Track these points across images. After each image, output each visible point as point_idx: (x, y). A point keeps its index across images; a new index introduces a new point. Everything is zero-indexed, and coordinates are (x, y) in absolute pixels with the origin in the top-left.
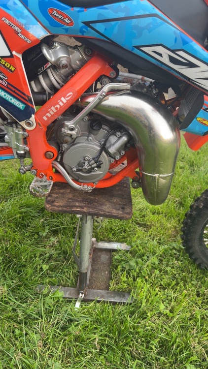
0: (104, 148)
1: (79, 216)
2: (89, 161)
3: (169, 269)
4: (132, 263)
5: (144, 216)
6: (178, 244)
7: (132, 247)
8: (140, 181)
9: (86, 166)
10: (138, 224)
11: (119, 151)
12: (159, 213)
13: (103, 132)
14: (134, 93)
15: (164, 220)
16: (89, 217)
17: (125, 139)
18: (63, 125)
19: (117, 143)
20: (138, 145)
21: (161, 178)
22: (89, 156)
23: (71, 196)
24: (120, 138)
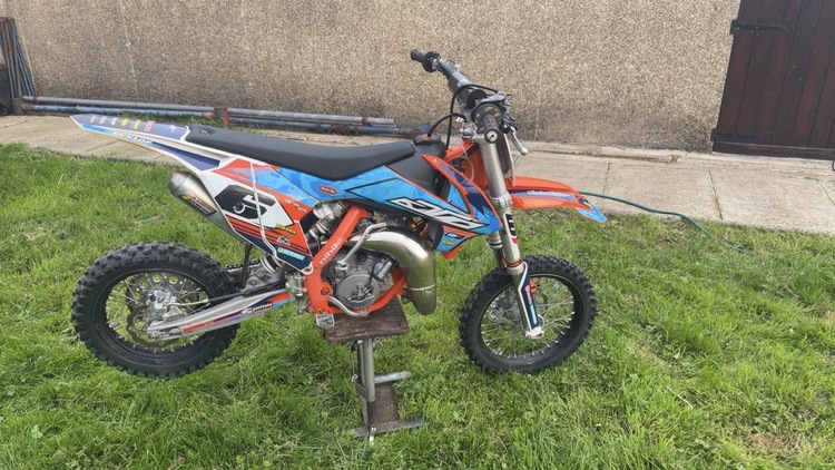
0: (373, 275)
1: (359, 342)
2: (362, 289)
3: (457, 383)
4: (418, 386)
5: (419, 335)
6: (464, 357)
7: (413, 372)
8: (409, 296)
9: (360, 294)
10: (413, 346)
11: (386, 275)
12: (435, 328)
13: (370, 260)
14: (390, 229)
15: (443, 335)
16: (370, 340)
17: (389, 264)
18: (336, 264)
19: (383, 268)
20: (401, 266)
21: (426, 290)
22: (361, 285)
23: (348, 325)
24: (385, 264)
